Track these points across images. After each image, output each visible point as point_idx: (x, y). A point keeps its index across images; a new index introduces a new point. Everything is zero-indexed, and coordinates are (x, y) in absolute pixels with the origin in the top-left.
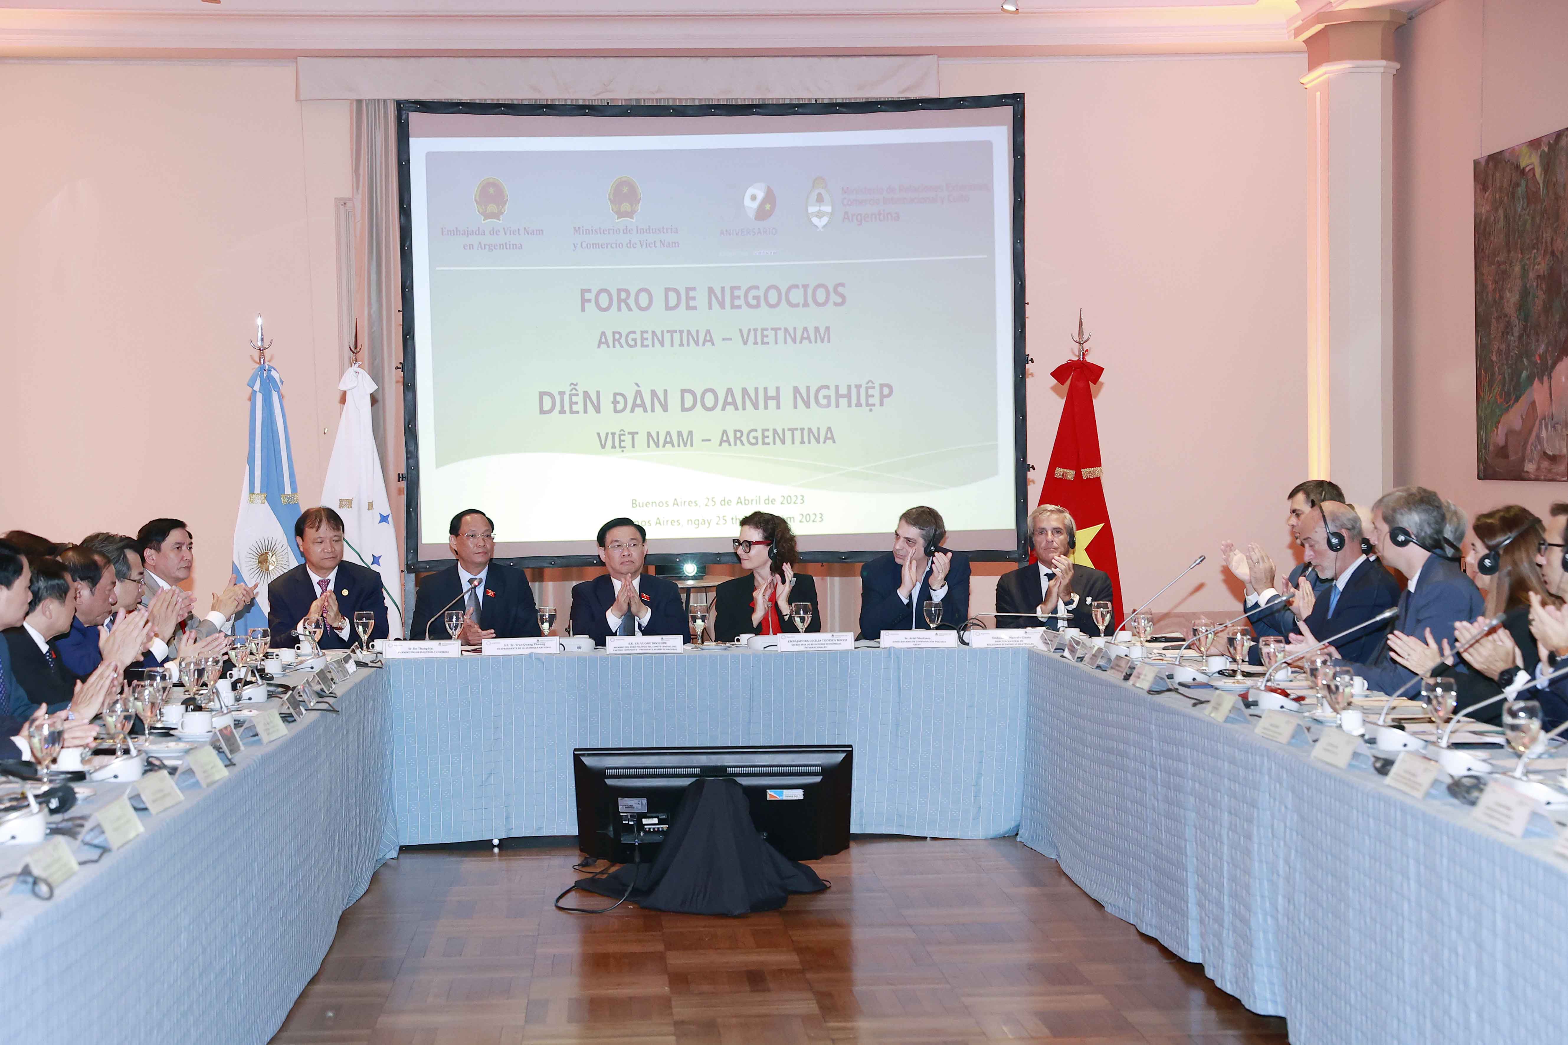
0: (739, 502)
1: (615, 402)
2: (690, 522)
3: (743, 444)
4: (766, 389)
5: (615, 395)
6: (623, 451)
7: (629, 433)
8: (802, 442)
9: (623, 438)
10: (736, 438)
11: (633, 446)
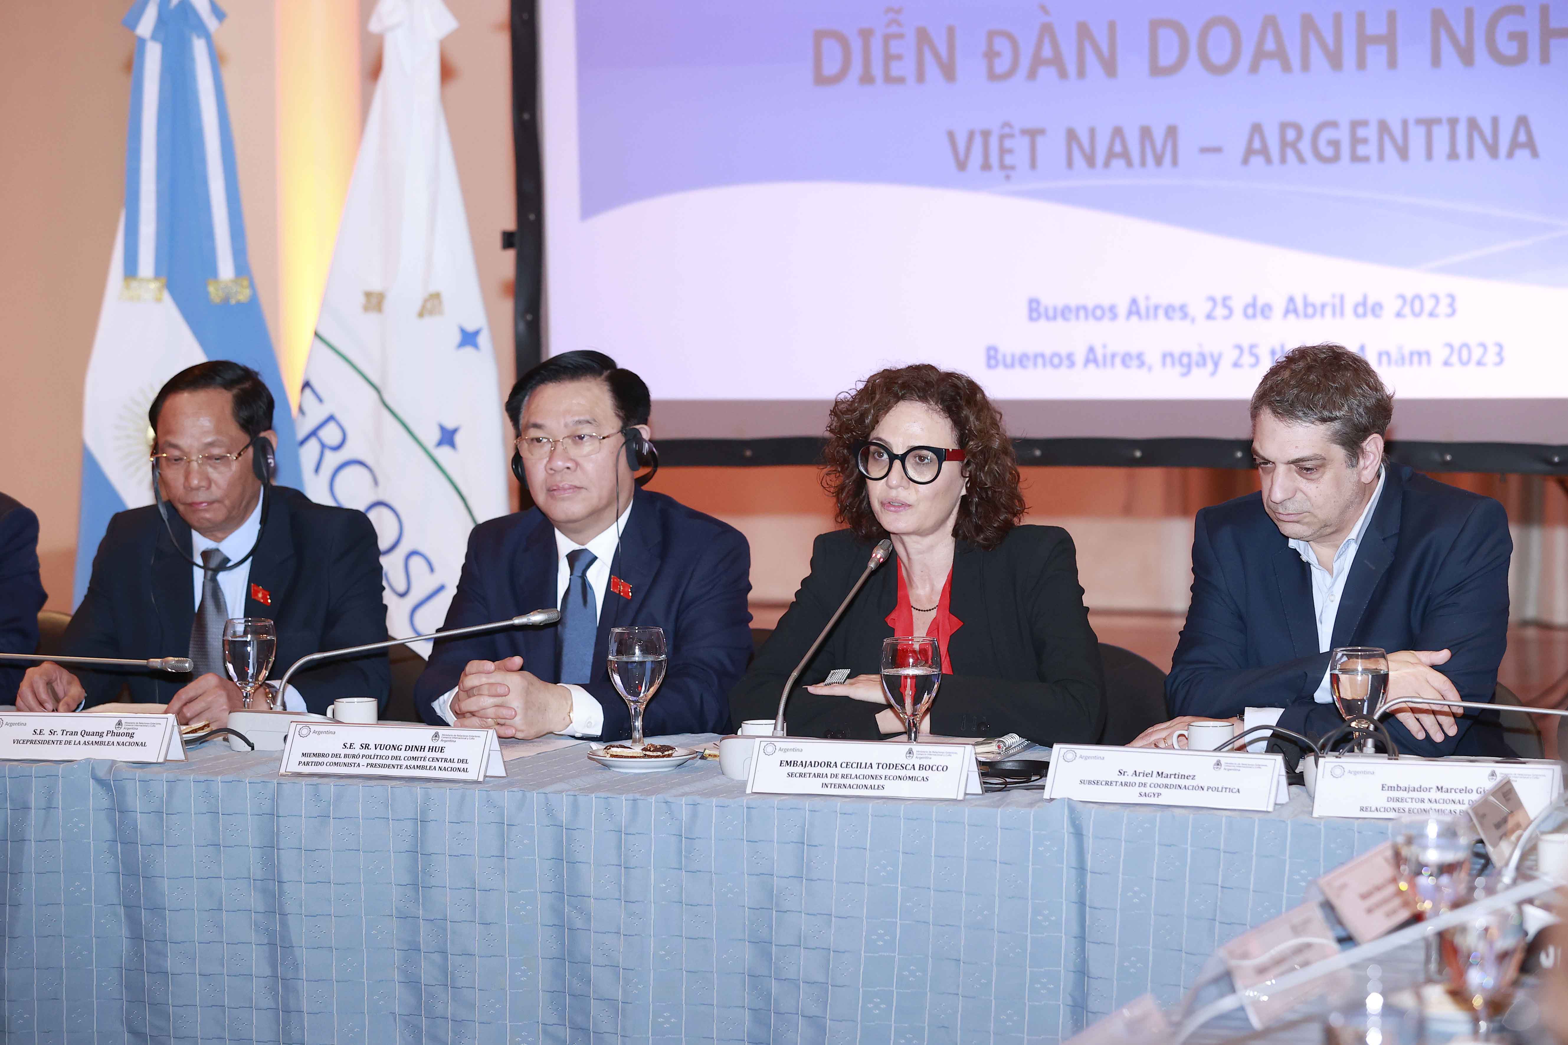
0: (1291, 308)
1: (991, 55)
2: (1168, 360)
3: (1301, 159)
4: (1361, 18)
5: (991, 35)
6: (1008, 177)
7: (1024, 132)
8: (1453, 155)
9: (1008, 144)
10: (1284, 144)
11: (1033, 165)
